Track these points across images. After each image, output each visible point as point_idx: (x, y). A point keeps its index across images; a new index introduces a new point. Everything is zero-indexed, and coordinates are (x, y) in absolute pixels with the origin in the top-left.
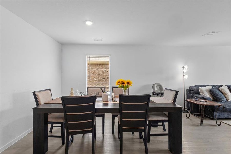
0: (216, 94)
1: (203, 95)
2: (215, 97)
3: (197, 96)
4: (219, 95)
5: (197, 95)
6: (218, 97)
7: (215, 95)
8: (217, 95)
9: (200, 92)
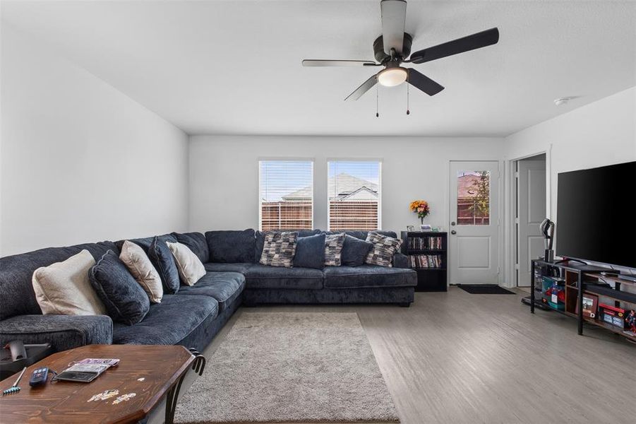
0: (120, 289)
1: (61, 313)
2: (117, 302)
3: (22, 329)
4: (131, 288)
5: (22, 325)
6: (127, 299)
7: (118, 296)
8: (125, 291)
9: (39, 300)
